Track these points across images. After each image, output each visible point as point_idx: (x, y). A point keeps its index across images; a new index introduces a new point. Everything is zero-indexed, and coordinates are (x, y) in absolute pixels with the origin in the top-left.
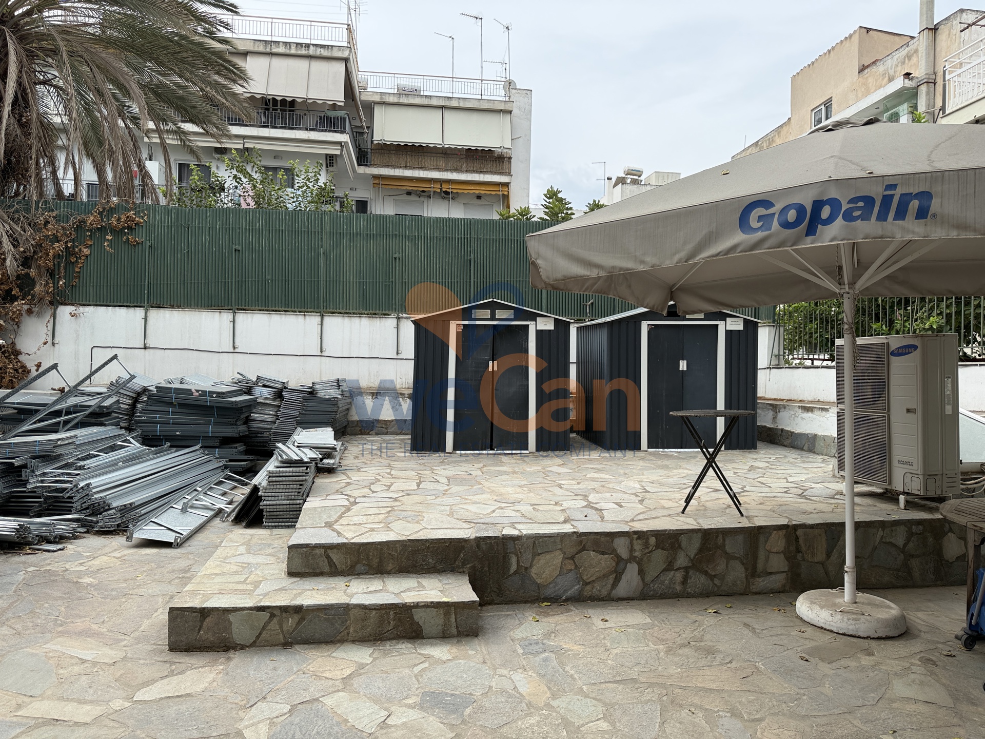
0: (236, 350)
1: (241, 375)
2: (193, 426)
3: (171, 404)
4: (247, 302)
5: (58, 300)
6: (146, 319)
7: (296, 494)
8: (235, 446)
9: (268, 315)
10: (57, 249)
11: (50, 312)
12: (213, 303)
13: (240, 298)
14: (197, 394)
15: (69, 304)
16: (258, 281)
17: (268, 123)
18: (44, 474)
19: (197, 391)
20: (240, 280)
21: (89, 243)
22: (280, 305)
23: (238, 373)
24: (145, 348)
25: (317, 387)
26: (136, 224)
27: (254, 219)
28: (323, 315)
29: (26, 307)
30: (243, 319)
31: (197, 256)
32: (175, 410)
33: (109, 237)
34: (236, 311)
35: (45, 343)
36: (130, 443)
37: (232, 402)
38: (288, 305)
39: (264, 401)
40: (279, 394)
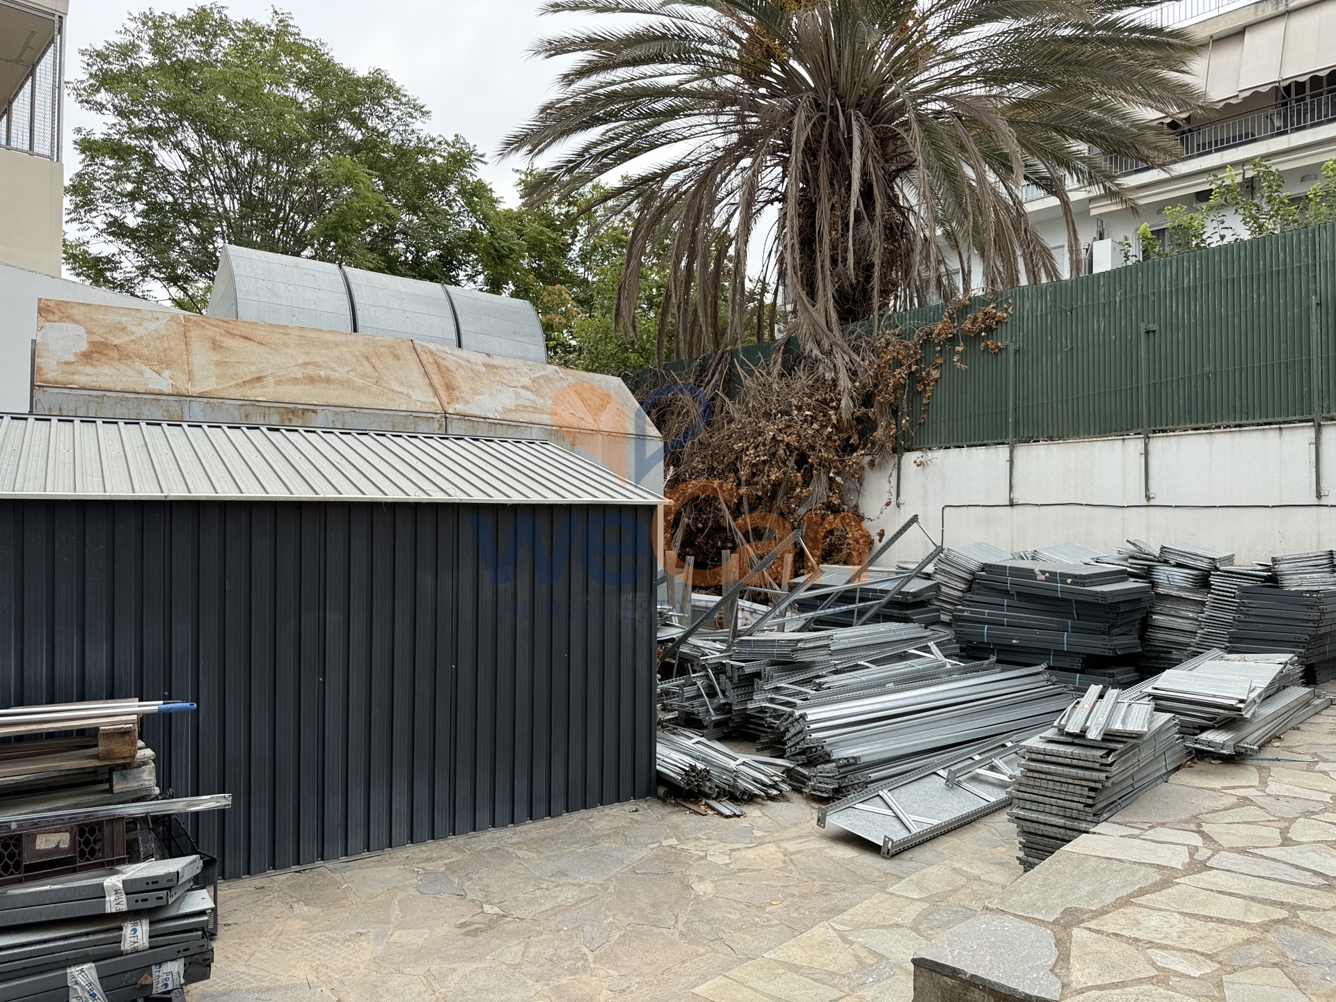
0: (1152, 502)
1: (1134, 544)
2: (1038, 632)
3: (1005, 593)
4: (1170, 418)
5: (902, 445)
6: (1011, 462)
7: (1081, 806)
8: (1111, 671)
9: (1208, 436)
10: (898, 376)
11: (893, 461)
12: (1114, 426)
13: (1158, 411)
14: (1043, 577)
15: (917, 450)
16: (1190, 378)
17: (1286, 126)
18: (777, 689)
19: (1043, 572)
20: (1157, 381)
21: (939, 361)
22: (1232, 416)
23: (1128, 541)
24: (1012, 505)
25: (1282, 567)
26: (997, 322)
27: (1180, 271)
28: (1320, 425)
29: (868, 458)
30: (1162, 446)
31: (1085, 354)
32: (1012, 603)
33: (959, 349)
34: (1150, 435)
35: (888, 504)
36: (931, 652)
37: (1097, 593)
38: (1247, 413)
39: (1174, 593)
40: (1203, 581)
